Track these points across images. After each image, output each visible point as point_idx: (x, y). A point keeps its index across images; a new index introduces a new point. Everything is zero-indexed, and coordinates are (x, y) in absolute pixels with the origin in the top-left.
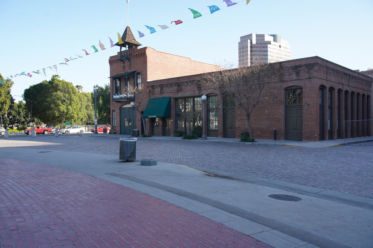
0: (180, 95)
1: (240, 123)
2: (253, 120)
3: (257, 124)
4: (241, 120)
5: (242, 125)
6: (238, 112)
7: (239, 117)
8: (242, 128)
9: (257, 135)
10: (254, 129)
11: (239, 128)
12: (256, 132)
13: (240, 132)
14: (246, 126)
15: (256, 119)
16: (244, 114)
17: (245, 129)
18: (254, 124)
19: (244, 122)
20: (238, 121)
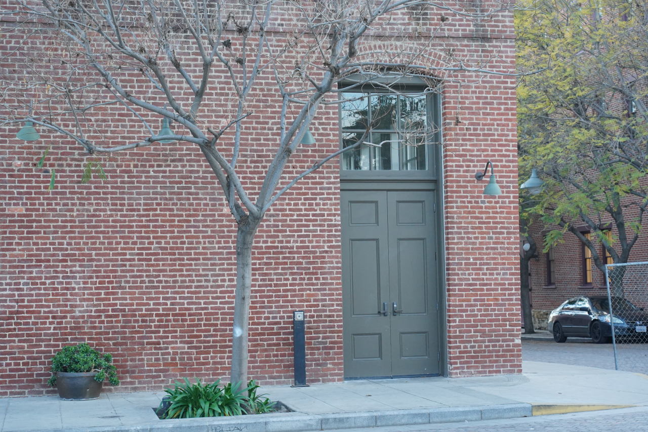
1: (25, 284)
2: (134, 260)
3: (163, 287)
4: (37, 261)
5: (41, 301)
6: (9, 204)
7: (14, 238)
8: (42, 323)
9: (165, 365)
10: (143, 321)
11: (16, 324)
12: (159, 343)
13: (23, 347)
14: (76, 306)
15: (158, 254)
16: (57, 221)
17: (66, 328)
18: (137, 288)
19: (58, 277)
20: (9, 273)
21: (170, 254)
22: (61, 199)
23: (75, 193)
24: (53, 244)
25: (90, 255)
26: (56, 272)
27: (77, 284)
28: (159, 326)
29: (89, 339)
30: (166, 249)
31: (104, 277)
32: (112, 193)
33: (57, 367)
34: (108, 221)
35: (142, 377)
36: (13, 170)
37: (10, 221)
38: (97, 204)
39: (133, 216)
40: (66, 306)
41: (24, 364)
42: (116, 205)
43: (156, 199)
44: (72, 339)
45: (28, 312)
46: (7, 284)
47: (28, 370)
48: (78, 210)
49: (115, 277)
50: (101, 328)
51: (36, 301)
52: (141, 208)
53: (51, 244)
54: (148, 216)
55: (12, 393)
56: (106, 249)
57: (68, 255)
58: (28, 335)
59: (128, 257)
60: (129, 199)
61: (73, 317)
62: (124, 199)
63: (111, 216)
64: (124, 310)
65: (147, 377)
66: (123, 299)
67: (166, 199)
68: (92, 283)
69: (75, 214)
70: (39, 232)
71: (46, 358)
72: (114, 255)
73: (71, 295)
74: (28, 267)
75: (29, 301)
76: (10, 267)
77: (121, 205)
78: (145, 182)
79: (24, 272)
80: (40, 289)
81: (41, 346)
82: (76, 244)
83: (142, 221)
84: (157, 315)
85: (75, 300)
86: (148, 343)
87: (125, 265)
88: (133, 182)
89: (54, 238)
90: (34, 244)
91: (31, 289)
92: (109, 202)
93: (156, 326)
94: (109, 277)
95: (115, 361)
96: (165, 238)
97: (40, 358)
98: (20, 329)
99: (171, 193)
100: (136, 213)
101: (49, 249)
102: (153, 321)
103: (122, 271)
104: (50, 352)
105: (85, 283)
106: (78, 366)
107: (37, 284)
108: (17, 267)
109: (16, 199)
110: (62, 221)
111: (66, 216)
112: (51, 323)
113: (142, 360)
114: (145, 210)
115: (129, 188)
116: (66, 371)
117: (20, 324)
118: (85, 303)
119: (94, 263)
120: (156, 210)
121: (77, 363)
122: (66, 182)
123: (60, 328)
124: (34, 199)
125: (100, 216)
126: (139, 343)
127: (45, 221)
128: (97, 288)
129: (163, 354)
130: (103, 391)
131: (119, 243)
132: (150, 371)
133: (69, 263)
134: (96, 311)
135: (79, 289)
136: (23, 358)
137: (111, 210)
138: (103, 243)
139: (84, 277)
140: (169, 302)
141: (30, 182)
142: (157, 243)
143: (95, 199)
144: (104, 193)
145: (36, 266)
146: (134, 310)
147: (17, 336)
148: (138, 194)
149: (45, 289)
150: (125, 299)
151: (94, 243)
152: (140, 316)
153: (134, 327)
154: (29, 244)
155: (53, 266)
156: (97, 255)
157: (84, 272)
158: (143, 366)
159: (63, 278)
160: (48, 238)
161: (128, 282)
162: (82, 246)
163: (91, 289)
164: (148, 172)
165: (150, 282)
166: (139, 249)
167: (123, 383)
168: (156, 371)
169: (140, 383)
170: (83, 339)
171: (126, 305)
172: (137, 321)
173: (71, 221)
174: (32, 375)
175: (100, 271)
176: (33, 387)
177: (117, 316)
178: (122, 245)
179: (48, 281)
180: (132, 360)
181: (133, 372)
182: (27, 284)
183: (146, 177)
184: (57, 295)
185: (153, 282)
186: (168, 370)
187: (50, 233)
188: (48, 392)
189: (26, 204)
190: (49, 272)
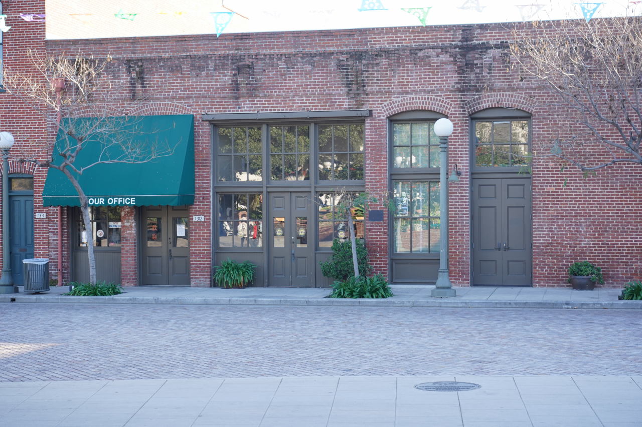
0: (247, 108)
1: (555, 228)
2: (614, 216)
3: (630, 232)
4: (562, 216)
5: (563, 237)
6: (547, 186)
7: (549, 204)
8: (564, 250)
9: (631, 274)
10: (619, 250)
11: (551, 249)
12: (628, 263)
13: (554, 262)
14: (582, 241)
15: (627, 213)
16: (572, 195)
17: (577, 252)
18: (615, 232)
19: (572, 225)
20: (547, 222)
21: (634, 213)
22: (574, 183)
23: (581, 180)
24: (570, 207)
25: (590, 213)
26: (571, 222)
27: (583, 229)
28: (628, 253)
29: (589, 259)
30: (632, 210)
31: (597, 225)
32: (602, 180)
33: (571, 273)
34: (600, 195)
35: (618, 281)
36: (549, 168)
37: (548, 195)
38: (594, 186)
39: (614, 192)
40: (577, 241)
41: (554, 271)
42: (604, 186)
43: (627, 182)
44: (580, 259)
45: (556, 243)
46: (546, 228)
47: (557, 274)
48: (583, 189)
49: (603, 225)
50: (595, 253)
51: (561, 238)
52: (618, 187)
53: (569, 207)
54: (622, 192)
55: (548, 286)
56: (598, 210)
57: (578, 213)
58: (557, 256)
59: (611, 215)
60: (611, 183)
61: (580, 247)
62: (608, 183)
63: (601, 192)
64: (608, 244)
65: (621, 280)
66: (608, 238)
67: (632, 182)
68: (591, 229)
69: (582, 191)
70: (562, 201)
71: (566, 268)
72: (603, 213)
73: (579, 235)
74: (557, 219)
75: (557, 238)
76: (547, 219)
77: (607, 186)
78: (620, 173)
79: (554, 222)
80: (563, 231)
81: (563, 262)
82: (582, 207)
83: (618, 195)
84: (627, 247)
85: (582, 238)
86: (621, 262)
87: (609, 219)
88: (614, 173)
89: (570, 204)
90: (560, 207)
91: (558, 231)
92: (600, 184)
93: (626, 253)
94: (600, 225)
95: (603, 271)
96: (632, 204)
97: (563, 268)
98: (552, 252)
99: (635, 179)
100: (615, 191)
101: (568, 210)
102: (624, 250)
103: (607, 222)
104: (568, 265)
105: (587, 229)
106: (582, 273)
107: (561, 228)
108: (551, 219)
109: (551, 183)
110: (575, 195)
111: (576, 192)
112: (569, 250)
113: (619, 271)
114: (620, 189)
115: (611, 177)
116: (575, 275)
117: (552, 249)
118: (587, 240)
119: (592, 218)
120: (626, 188)
121: (581, 271)
122: (576, 174)
123: (574, 253)
124: (560, 183)
125: (595, 192)
126: (616, 262)
127: (566, 195)
128: (593, 232)
129: (630, 269)
130: (596, 287)
131: (605, 207)
132: (623, 278)
133: (578, 218)
134: (593, 244)
135: (584, 232)
136: (554, 268)
137: (601, 189)
138: (597, 207)
139: (586, 225)
140: (633, 240)
141: (558, 174)
142: (627, 207)
143: (593, 183)
144: (597, 180)
145: (561, 219)
146: (614, 244)
147: (551, 256)
148: (616, 180)
149: (566, 231)
150: (609, 238)
151: (592, 207)
152: (617, 247)
153: (614, 253)
154: (557, 207)
155: (570, 219)
156: (593, 213)
157: (586, 222)
158: (619, 274)
159: (575, 225)
160: (567, 204)
161: (611, 228)
162: (585, 208)
163: (590, 232)
164: (623, 167)
165: (623, 228)
166: (617, 210)
167: (607, 283)
168: (626, 278)
169: (617, 284)
170: (586, 259)
171: (609, 241)
172: (615, 250)
173: (579, 195)
174: (559, 277)
175: (595, 222)
176: (559, 283)
177: (605, 247)
178: (607, 208)
179: (567, 227)
180: (612, 271)
181: (613, 277)
182: (556, 228)
183: (621, 170)
184: (572, 234)
185: (624, 228)
186: (633, 278)
187: (568, 201)
188: (567, 286)
189: (556, 186)
190: (568, 222)
